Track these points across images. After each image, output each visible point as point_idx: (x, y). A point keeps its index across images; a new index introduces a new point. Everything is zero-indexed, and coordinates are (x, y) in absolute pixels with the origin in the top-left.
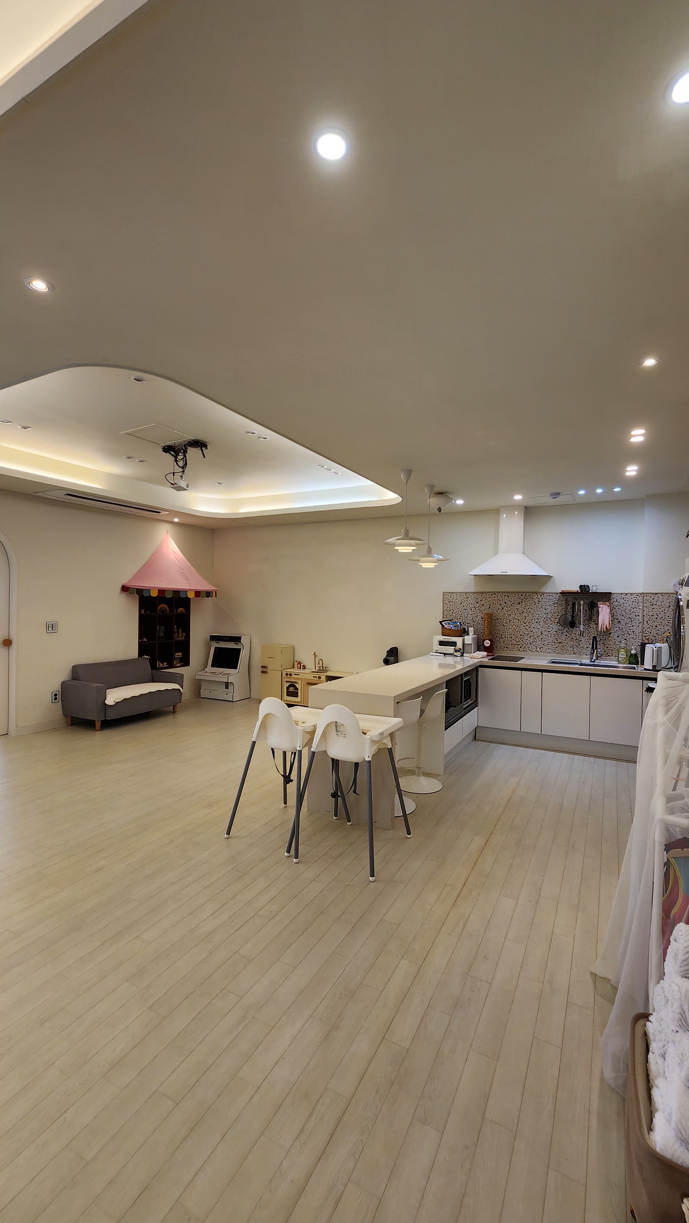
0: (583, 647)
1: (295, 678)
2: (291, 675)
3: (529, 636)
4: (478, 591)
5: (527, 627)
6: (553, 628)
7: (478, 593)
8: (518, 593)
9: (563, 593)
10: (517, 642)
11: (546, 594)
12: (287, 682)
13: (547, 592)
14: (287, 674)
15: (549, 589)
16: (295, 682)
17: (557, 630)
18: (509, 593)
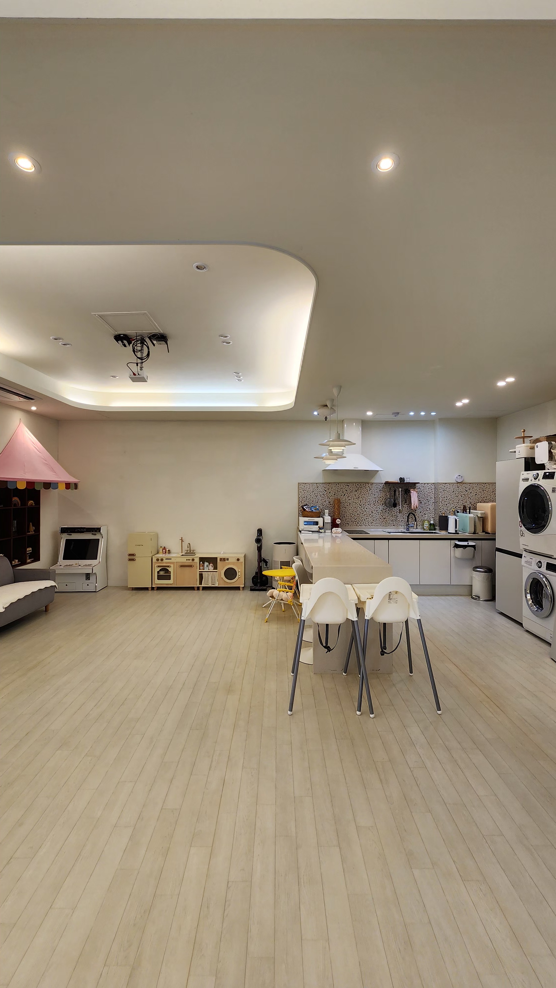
0: (399, 521)
1: (166, 563)
2: (162, 560)
3: (363, 514)
4: (326, 482)
5: (362, 508)
6: (380, 508)
7: (325, 483)
8: (356, 483)
9: (387, 483)
10: (355, 519)
11: (375, 484)
12: (159, 566)
13: (375, 482)
14: (158, 560)
15: (376, 480)
16: (168, 566)
17: (382, 510)
18: (349, 483)
